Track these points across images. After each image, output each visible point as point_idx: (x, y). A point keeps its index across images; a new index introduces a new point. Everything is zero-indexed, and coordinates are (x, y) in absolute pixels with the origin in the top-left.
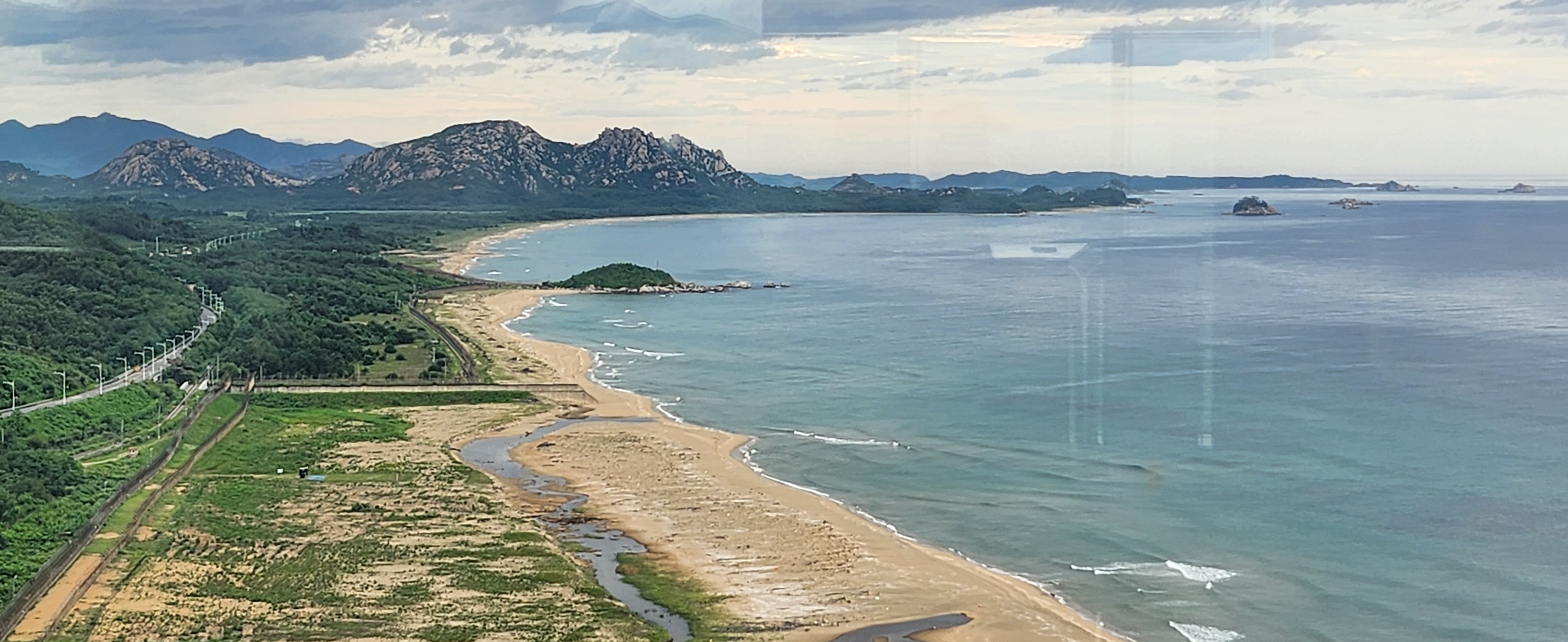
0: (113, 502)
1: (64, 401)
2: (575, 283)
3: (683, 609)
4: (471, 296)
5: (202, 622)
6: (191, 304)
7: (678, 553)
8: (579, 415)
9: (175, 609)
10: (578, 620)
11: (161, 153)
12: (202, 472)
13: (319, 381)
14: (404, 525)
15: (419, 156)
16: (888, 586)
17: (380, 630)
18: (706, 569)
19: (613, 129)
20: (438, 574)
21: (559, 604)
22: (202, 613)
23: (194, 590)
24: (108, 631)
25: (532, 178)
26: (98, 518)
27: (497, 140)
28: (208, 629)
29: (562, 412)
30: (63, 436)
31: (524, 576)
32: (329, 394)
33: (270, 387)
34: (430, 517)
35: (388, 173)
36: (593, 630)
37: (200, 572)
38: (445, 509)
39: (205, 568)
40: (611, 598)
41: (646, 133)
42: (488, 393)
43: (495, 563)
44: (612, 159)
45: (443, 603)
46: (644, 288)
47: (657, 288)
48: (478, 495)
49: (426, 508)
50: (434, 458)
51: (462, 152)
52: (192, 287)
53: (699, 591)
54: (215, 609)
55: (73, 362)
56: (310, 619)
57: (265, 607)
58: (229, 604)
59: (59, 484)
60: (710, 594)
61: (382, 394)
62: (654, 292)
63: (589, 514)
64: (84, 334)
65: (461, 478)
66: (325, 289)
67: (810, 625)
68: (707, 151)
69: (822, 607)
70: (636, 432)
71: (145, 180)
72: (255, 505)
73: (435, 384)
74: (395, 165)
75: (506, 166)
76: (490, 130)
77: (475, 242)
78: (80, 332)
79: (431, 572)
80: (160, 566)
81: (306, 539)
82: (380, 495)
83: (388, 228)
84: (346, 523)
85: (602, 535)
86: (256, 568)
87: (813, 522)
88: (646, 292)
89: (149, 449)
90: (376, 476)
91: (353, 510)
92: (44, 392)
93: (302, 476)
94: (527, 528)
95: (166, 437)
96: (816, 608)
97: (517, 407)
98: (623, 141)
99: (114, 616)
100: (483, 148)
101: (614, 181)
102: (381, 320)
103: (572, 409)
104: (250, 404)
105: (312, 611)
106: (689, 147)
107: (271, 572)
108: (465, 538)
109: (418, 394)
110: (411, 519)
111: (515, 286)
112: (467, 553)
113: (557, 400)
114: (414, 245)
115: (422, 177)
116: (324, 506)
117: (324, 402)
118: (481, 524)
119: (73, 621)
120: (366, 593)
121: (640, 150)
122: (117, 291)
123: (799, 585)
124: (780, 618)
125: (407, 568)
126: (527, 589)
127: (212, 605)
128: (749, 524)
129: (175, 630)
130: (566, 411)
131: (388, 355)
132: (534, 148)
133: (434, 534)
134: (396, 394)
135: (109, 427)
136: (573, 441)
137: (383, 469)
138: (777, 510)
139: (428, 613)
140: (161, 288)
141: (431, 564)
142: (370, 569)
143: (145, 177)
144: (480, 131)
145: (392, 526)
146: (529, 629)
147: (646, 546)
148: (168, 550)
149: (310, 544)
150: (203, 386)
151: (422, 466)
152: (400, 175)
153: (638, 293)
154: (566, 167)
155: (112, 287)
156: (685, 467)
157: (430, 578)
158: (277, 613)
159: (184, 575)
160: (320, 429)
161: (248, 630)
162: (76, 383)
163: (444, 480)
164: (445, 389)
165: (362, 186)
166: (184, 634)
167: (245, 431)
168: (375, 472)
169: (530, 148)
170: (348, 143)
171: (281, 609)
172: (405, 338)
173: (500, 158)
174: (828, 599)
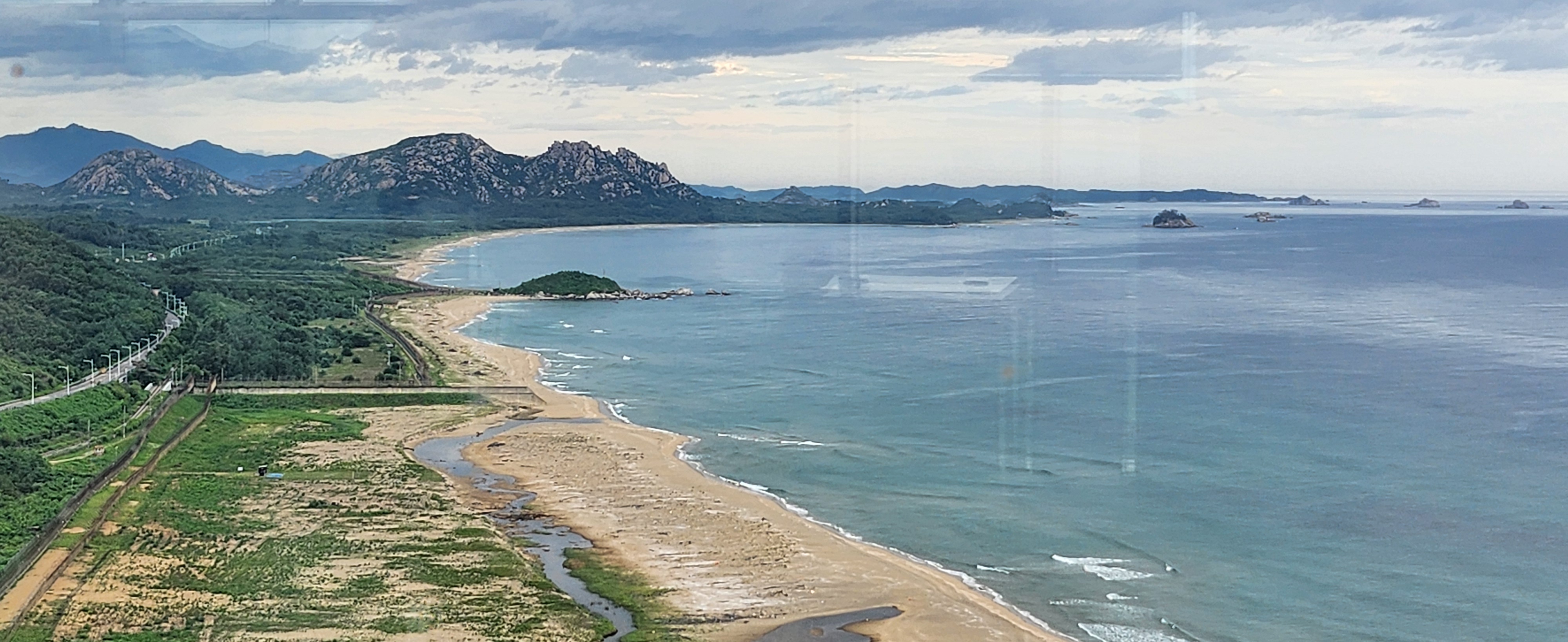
0: (79, 498)
1: (33, 401)
2: (525, 289)
3: (627, 601)
4: (425, 301)
5: (165, 613)
6: (156, 308)
7: (622, 549)
8: (528, 416)
9: (140, 601)
10: (526, 613)
11: (128, 164)
12: (166, 469)
13: (278, 383)
14: (359, 521)
15: (376, 167)
16: (823, 580)
17: (336, 621)
18: (650, 563)
19: (562, 142)
20: (392, 568)
21: (509, 597)
22: (165, 605)
23: (157, 582)
24: (74, 621)
25: (483, 188)
26: (65, 513)
27: (450, 152)
28: (170, 620)
29: (512, 413)
30: (31, 434)
31: (475, 570)
32: (288, 395)
33: (231, 388)
34: (384, 514)
35: (345, 183)
36: (541, 621)
37: (163, 565)
38: (398, 505)
39: (169, 562)
40: (558, 591)
41: (593, 146)
42: (440, 395)
43: (446, 557)
44: (561, 170)
45: (397, 595)
46: (591, 295)
47: (603, 295)
48: (430, 493)
49: (381, 504)
50: (389, 457)
51: (416, 164)
52: (156, 292)
53: (642, 584)
54: (178, 600)
55: (41, 364)
56: (269, 610)
57: (227, 599)
58: (191, 596)
59: (27, 480)
60: (654, 587)
61: (338, 395)
62: (601, 299)
63: (537, 511)
64: (51, 337)
65: (414, 476)
66: (284, 294)
67: (748, 617)
68: (652, 164)
69: (760, 600)
70: (582, 433)
71: (112, 189)
72: (217, 502)
73: (390, 386)
74: (352, 176)
75: (458, 177)
76: (443, 143)
77: (428, 250)
78: (48, 335)
79: (385, 566)
80: (125, 560)
81: (266, 534)
82: (337, 492)
83: (345, 236)
84: (304, 519)
85: (549, 531)
86: (217, 561)
87: (752, 519)
88: (592, 299)
89: (115, 447)
90: (332, 474)
91: (311, 506)
92: (13, 392)
93: (262, 474)
94: (477, 524)
95: (131, 436)
96: (754, 601)
97: (469, 408)
98: (571, 154)
99: (79, 607)
100: (437, 160)
101: (563, 192)
102: (338, 324)
103: (521, 410)
104: (212, 404)
105: (270, 602)
106: (634, 160)
107: (231, 566)
108: (418, 533)
109: (374, 396)
110: (366, 515)
111: (467, 293)
112: (420, 548)
113: (507, 401)
114: (369, 251)
115: (378, 187)
116: (282, 503)
117: (281, 403)
118: (434, 521)
119: (41, 611)
120: (322, 585)
121: (588, 162)
122: (84, 296)
123: (738, 579)
124: (719, 610)
125: (362, 562)
126: (477, 583)
127: (174, 597)
128: (690, 521)
129: (139, 621)
130: (516, 412)
131: (345, 358)
132: (486, 160)
133: (389, 530)
134: (352, 395)
135: (77, 426)
136: (522, 441)
137: (339, 467)
138: (717, 508)
139: (382, 605)
140: (127, 293)
141: (385, 558)
142: (327, 563)
143: (112, 185)
144: (434, 143)
145: (348, 521)
146: (479, 620)
147: (592, 541)
148: (131, 544)
149: (270, 539)
150: (167, 387)
151: (377, 465)
152: (357, 185)
153: (585, 299)
154: (517, 178)
155: (79, 292)
156: (630, 466)
157: (384, 571)
158: (237, 604)
159: (148, 568)
160: (279, 429)
161: (209, 621)
162: (44, 385)
163: (399, 478)
164: (400, 391)
165: (320, 196)
166: (147, 625)
167: (207, 430)
168: (331, 470)
169: (482, 159)
170: (308, 155)
171: (241, 600)
172: (361, 342)
173: (453, 170)
174: (767, 592)
